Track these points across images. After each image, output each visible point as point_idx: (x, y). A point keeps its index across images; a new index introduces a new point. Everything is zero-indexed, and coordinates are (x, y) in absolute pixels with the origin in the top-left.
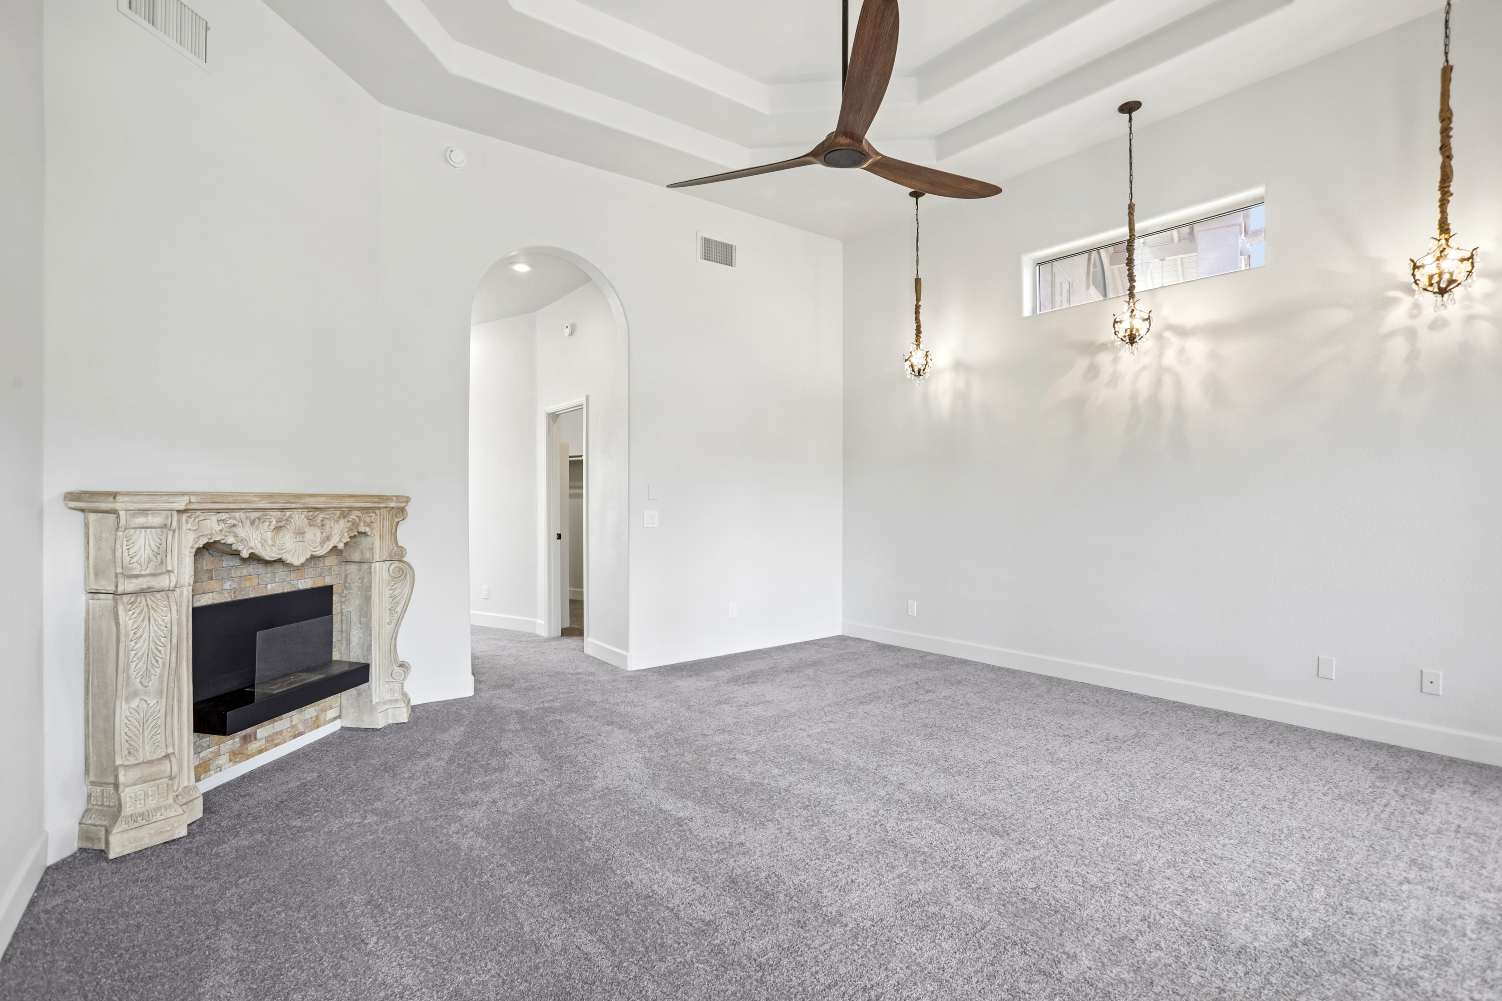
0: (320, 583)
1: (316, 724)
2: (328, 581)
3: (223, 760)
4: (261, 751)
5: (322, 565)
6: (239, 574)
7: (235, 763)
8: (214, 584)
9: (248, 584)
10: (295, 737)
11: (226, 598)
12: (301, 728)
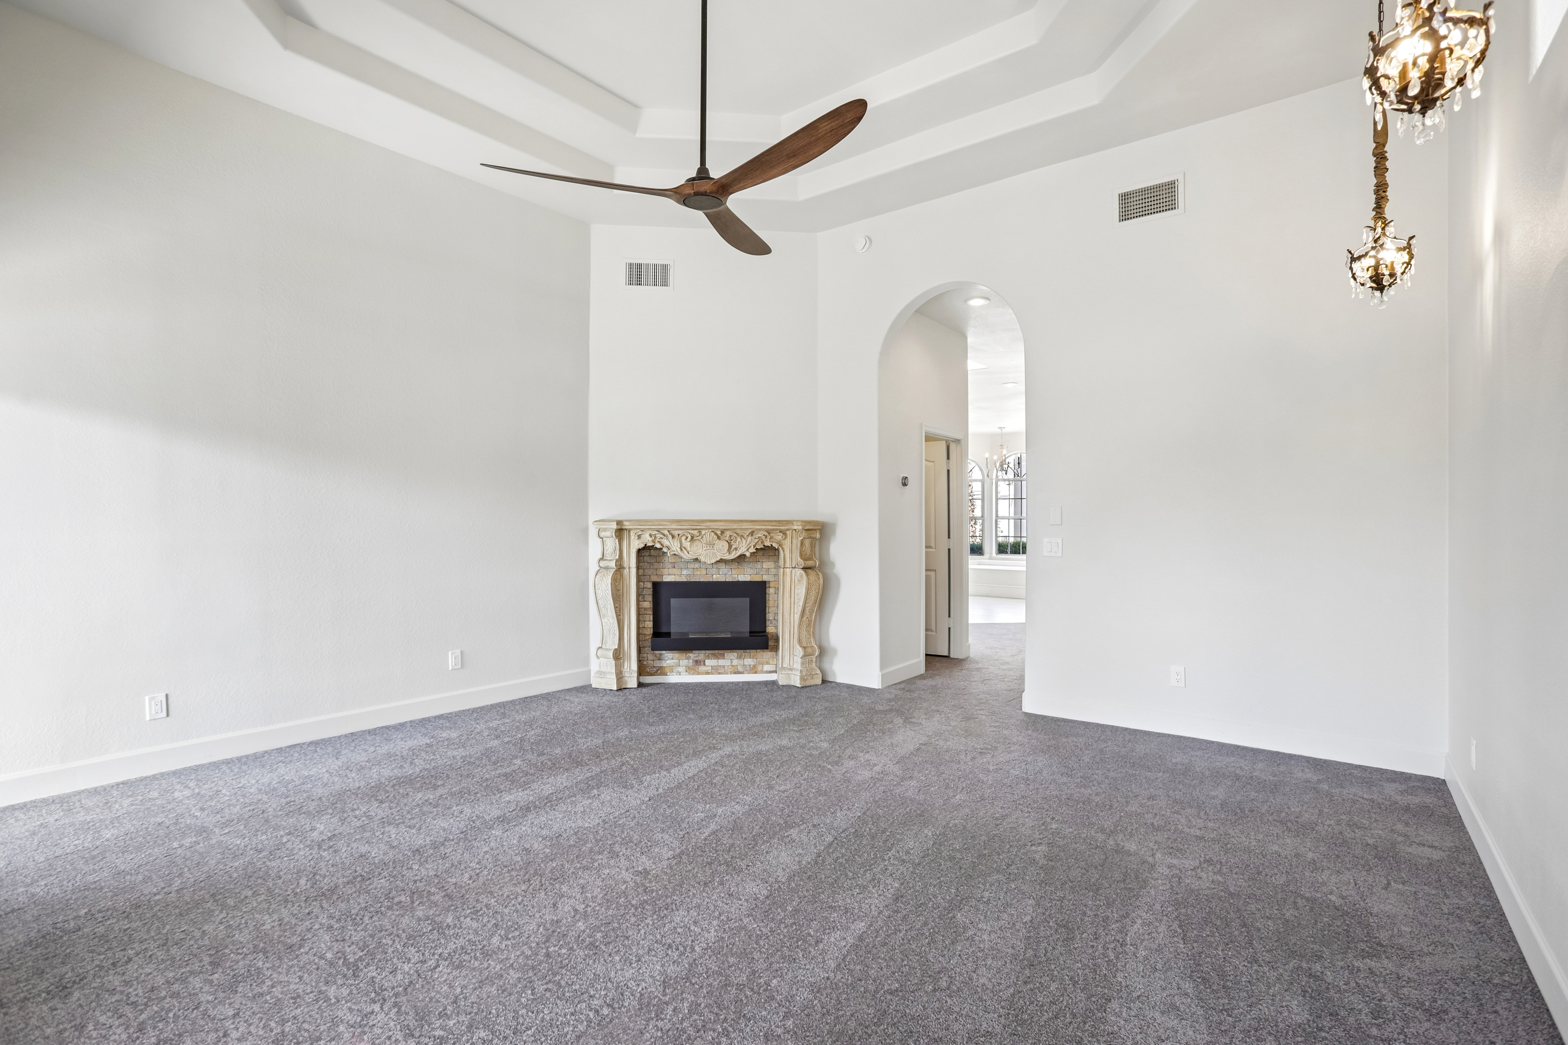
0: (757, 578)
1: (754, 670)
2: (765, 578)
3: (681, 669)
4: (707, 673)
5: (759, 567)
6: (692, 567)
7: (690, 674)
8: (675, 571)
9: (698, 573)
10: (735, 673)
11: (684, 579)
12: (740, 669)
